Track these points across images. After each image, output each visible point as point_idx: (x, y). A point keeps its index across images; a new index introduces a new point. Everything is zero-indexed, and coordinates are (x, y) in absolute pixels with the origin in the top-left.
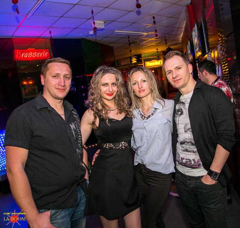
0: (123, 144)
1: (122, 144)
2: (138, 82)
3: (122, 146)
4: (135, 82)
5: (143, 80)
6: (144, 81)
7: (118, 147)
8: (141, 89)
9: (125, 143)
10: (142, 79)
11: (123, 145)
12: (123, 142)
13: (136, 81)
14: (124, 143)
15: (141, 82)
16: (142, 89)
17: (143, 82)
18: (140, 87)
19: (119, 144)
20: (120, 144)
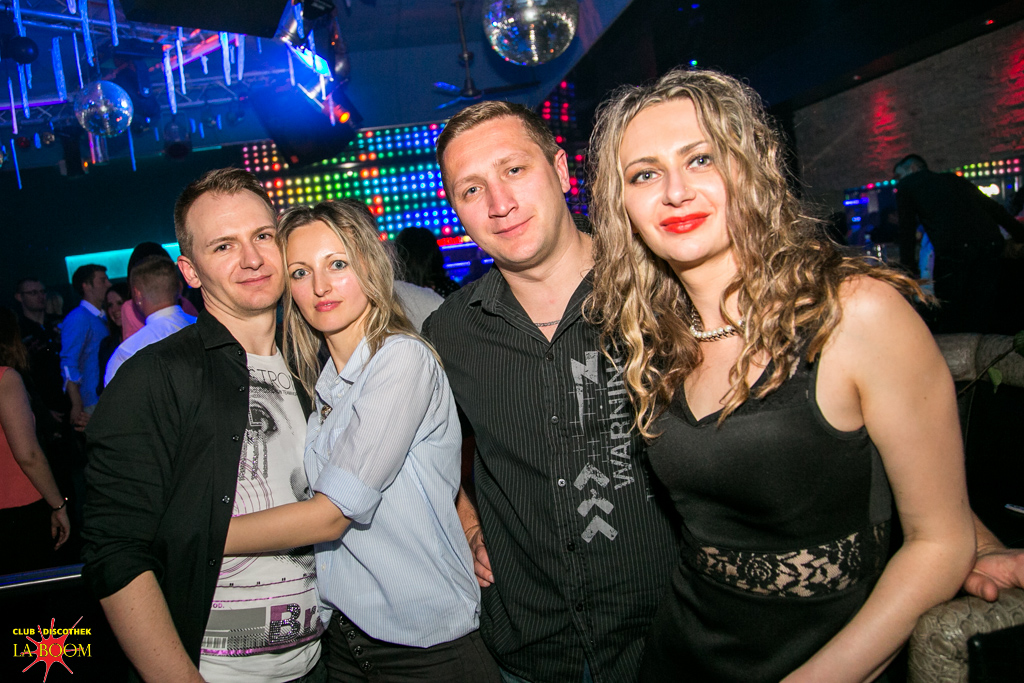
0: (801, 569)
1: (792, 567)
2: (311, 269)
3: (796, 583)
4: (301, 267)
5: (332, 259)
6: (340, 264)
7: (764, 585)
8: (322, 299)
9: (816, 564)
10: (329, 256)
11: (805, 572)
12: (804, 556)
13: (303, 264)
14: (808, 565)
15: (324, 267)
16: (328, 298)
17: (334, 267)
18: (320, 291)
19: (775, 565)
20: (782, 567)
